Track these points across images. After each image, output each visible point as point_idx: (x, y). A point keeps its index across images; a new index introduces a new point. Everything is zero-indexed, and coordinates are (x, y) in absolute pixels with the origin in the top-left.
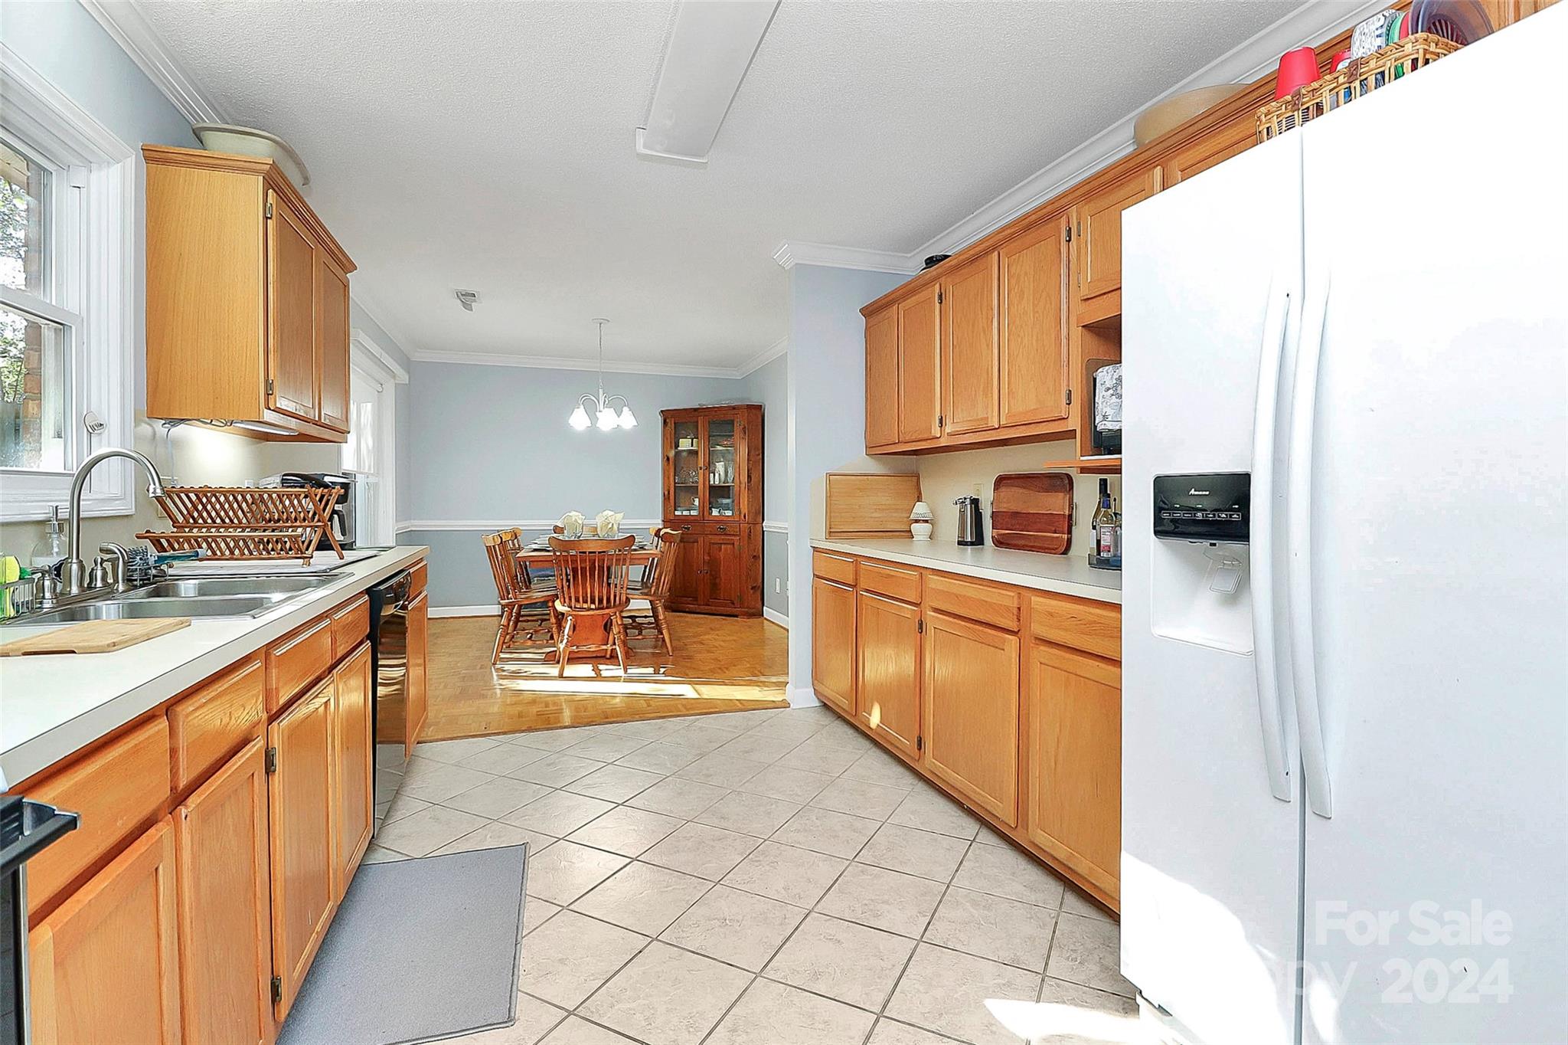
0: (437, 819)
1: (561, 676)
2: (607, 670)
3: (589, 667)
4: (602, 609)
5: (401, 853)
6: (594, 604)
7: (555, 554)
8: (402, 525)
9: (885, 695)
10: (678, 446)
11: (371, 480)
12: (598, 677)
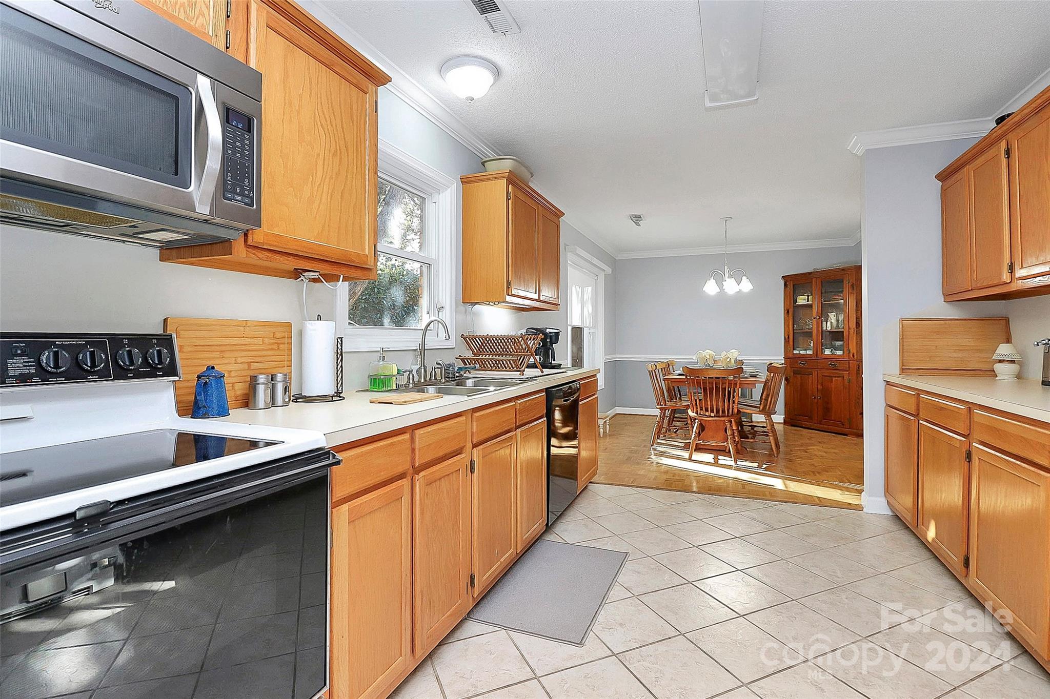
0: (586, 526)
1: (690, 459)
2: (723, 460)
3: (712, 456)
4: (719, 417)
5: (563, 539)
6: (713, 412)
7: (686, 377)
8: (607, 357)
9: (940, 516)
10: (797, 302)
11: (592, 330)
12: (716, 463)
